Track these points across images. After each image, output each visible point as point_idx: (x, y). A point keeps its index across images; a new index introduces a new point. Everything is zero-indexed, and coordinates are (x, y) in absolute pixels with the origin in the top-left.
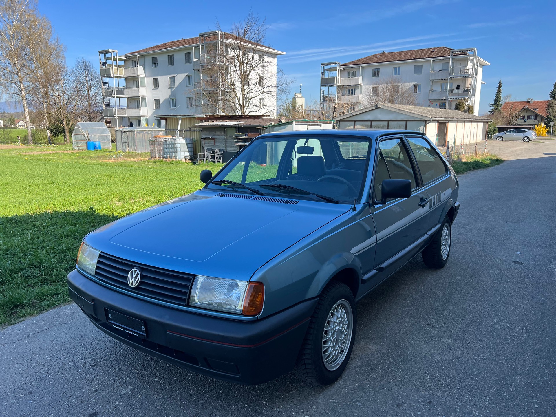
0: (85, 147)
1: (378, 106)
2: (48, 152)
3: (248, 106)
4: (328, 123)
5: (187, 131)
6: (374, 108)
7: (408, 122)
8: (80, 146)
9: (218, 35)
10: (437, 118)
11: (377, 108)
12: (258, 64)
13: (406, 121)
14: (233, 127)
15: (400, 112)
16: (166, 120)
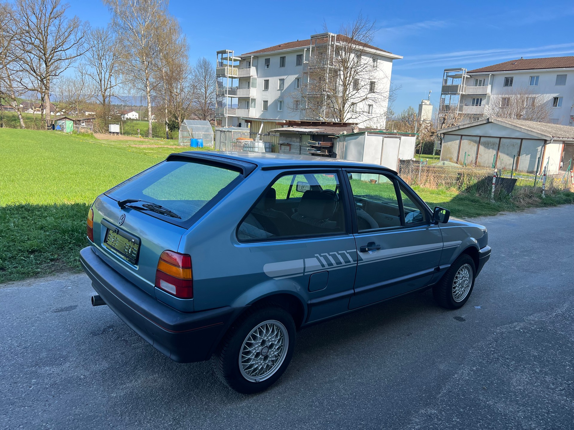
0: (189, 144)
1: (490, 121)
2: (155, 146)
3: (348, 112)
4: (410, 135)
5: (266, 135)
6: (485, 122)
7: (523, 141)
8: (186, 142)
9: (329, 37)
10: (561, 139)
11: (488, 122)
12: (362, 68)
13: (522, 139)
14: (308, 135)
15: (515, 128)
16: (251, 123)
